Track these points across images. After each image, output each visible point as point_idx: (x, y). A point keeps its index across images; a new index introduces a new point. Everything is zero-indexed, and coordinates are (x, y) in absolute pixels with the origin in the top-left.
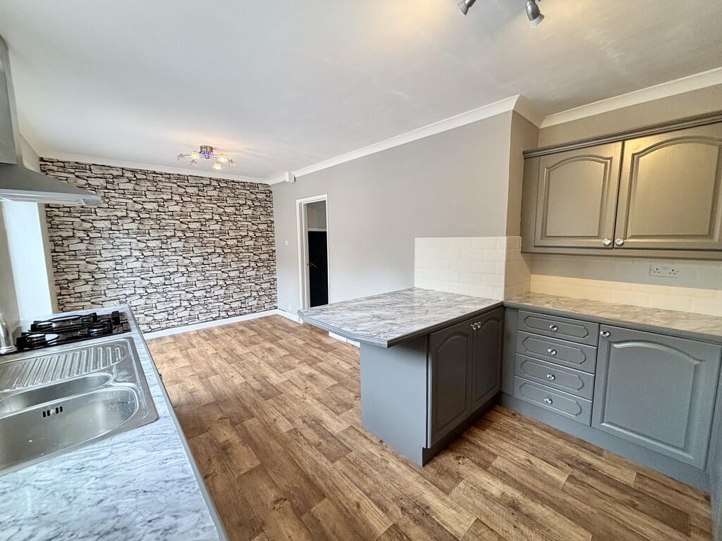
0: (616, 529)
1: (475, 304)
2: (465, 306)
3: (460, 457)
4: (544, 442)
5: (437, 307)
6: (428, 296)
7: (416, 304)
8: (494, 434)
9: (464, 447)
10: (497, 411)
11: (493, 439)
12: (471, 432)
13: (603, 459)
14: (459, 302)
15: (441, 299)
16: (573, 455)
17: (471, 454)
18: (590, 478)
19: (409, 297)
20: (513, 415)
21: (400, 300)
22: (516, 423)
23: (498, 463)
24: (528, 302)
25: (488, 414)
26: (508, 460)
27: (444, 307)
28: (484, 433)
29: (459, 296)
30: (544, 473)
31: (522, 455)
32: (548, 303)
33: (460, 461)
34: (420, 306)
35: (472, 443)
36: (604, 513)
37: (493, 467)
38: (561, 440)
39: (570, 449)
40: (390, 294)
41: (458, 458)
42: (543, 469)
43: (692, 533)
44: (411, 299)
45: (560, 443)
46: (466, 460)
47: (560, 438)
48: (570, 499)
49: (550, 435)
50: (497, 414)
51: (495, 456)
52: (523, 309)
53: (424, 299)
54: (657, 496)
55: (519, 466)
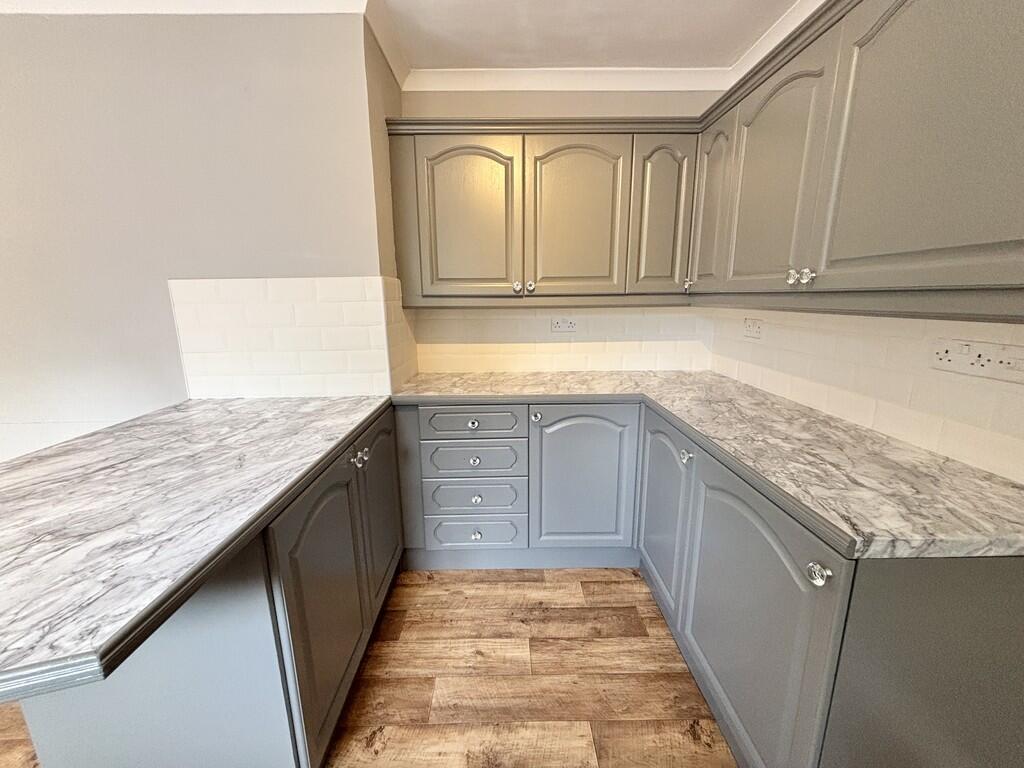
0: (603, 687)
1: (347, 412)
2: (329, 423)
3: (374, 733)
4: (483, 602)
5: (263, 438)
6: (232, 416)
7: (202, 446)
8: (414, 635)
9: (375, 703)
10: (406, 586)
11: (417, 647)
12: (377, 656)
13: (548, 585)
14: (309, 414)
15: (269, 415)
16: (520, 602)
17: (391, 711)
18: (550, 624)
19: (179, 428)
20: (429, 578)
21: (149, 444)
22: (439, 593)
23: (441, 693)
24: (427, 390)
25: (395, 600)
26: (453, 675)
27: (283, 436)
28: (399, 644)
29: (305, 401)
30: (505, 661)
31: (465, 649)
32: (454, 385)
33: (378, 745)
34: (216, 447)
35: (386, 682)
36: (584, 672)
37: (435, 709)
38: (500, 585)
39: (514, 594)
40: (109, 432)
41: (370, 742)
42: (500, 653)
43: (650, 631)
44: (186, 434)
45: (500, 590)
46: (388, 730)
47: (496, 582)
48: (546, 682)
49: (485, 586)
50: (407, 590)
51: (429, 681)
52: (425, 404)
53: (222, 424)
54: (608, 602)
55: (470, 675)
